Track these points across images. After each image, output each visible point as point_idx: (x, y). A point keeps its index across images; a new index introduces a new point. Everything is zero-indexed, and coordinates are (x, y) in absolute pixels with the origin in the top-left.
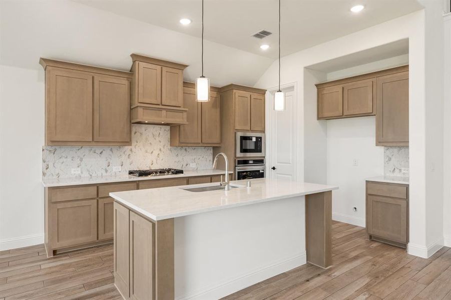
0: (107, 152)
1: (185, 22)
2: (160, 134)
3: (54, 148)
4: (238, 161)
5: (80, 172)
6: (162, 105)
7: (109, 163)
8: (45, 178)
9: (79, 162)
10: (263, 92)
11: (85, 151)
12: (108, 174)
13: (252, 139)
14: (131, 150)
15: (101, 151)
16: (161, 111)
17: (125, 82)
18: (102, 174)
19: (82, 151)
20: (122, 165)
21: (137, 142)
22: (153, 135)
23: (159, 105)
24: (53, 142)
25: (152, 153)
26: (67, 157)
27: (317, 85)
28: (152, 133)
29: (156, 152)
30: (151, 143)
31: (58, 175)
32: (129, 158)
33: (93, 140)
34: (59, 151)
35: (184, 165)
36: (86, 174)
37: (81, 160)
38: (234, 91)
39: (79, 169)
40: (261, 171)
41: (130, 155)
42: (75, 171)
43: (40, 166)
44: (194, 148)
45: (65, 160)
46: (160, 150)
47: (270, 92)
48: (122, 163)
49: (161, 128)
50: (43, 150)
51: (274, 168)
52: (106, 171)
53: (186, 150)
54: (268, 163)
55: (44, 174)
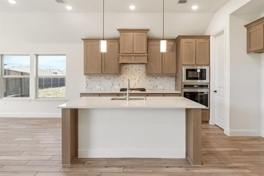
0: (112, 79)
1: (132, 7)
2: (139, 69)
3: (90, 76)
4: (184, 85)
5: (100, 88)
6: (134, 54)
7: (113, 84)
8: (87, 89)
9: (100, 83)
10: (208, 37)
11: (102, 78)
12: (112, 89)
13: (197, 71)
14: (124, 78)
15: (109, 78)
16: (132, 57)
17: (117, 44)
18: (110, 89)
19: (101, 78)
20: (119, 85)
21: (127, 74)
22: (136, 70)
23: (132, 53)
24: (86, 74)
25: (135, 79)
26: (95, 81)
27: (245, 26)
28: (135, 69)
29: (137, 79)
30: (134, 74)
31: (92, 89)
32: (123, 82)
33: (102, 73)
34: (92, 78)
35: (155, 87)
36: (102, 89)
37: (101, 82)
38: (182, 40)
39: (100, 86)
40: (205, 93)
41: (123, 80)
42: (98, 87)
43: (85, 84)
44: (161, 76)
45: (94, 82)
46: (140, 78)
47: (213, 36)
48: (119, 84)
49: (140, 66)
50: (86, 78)
51: (216, 92)
52: (112, 88)
53: (156, 78)
54: (212, 88)
55: (86, 88)
